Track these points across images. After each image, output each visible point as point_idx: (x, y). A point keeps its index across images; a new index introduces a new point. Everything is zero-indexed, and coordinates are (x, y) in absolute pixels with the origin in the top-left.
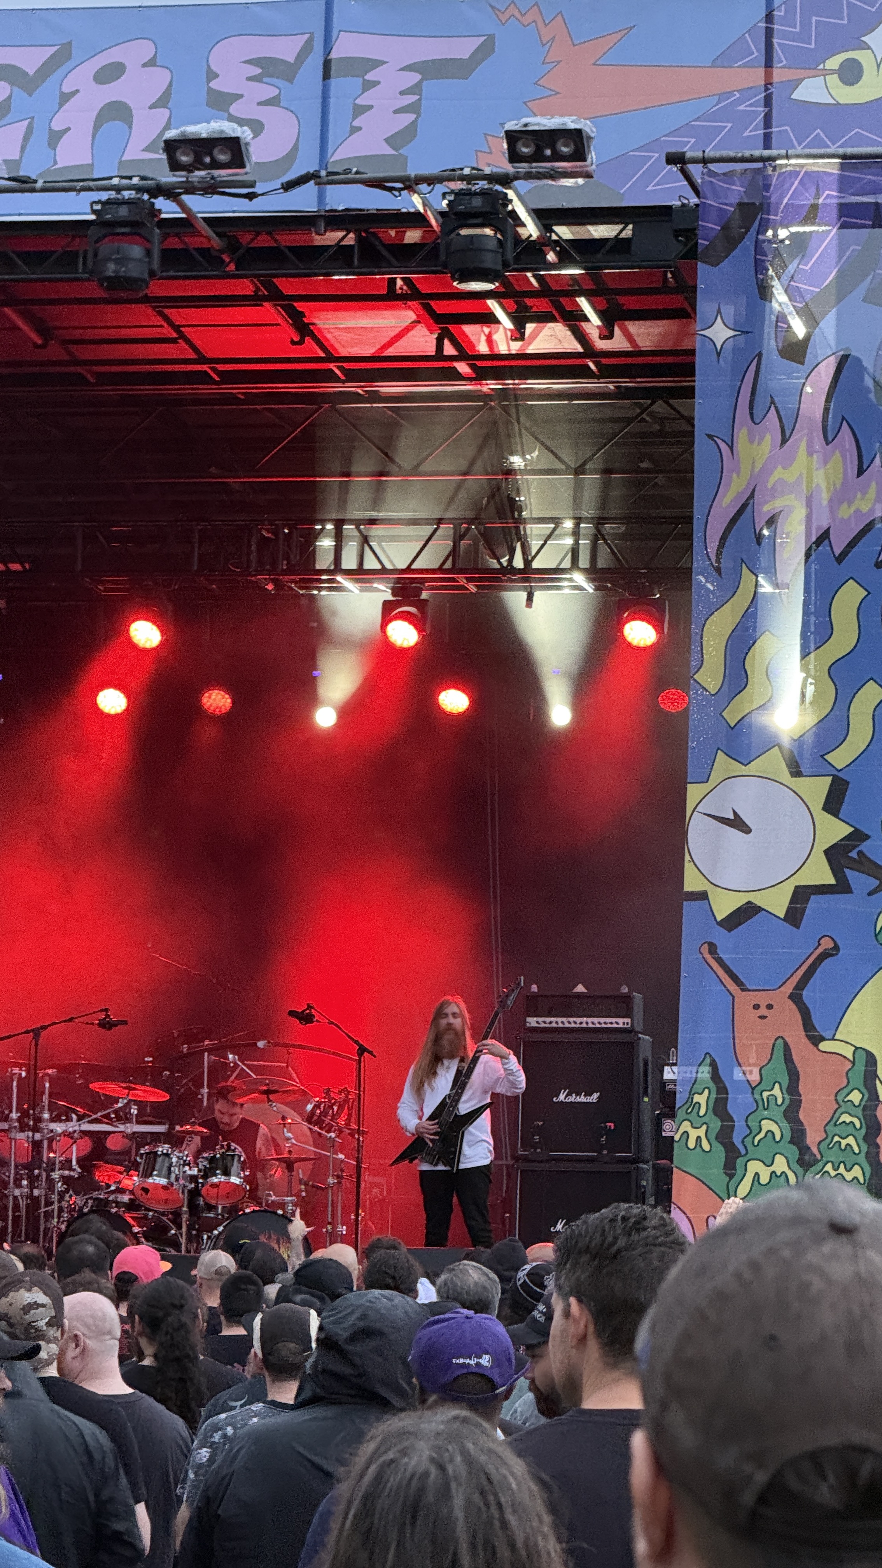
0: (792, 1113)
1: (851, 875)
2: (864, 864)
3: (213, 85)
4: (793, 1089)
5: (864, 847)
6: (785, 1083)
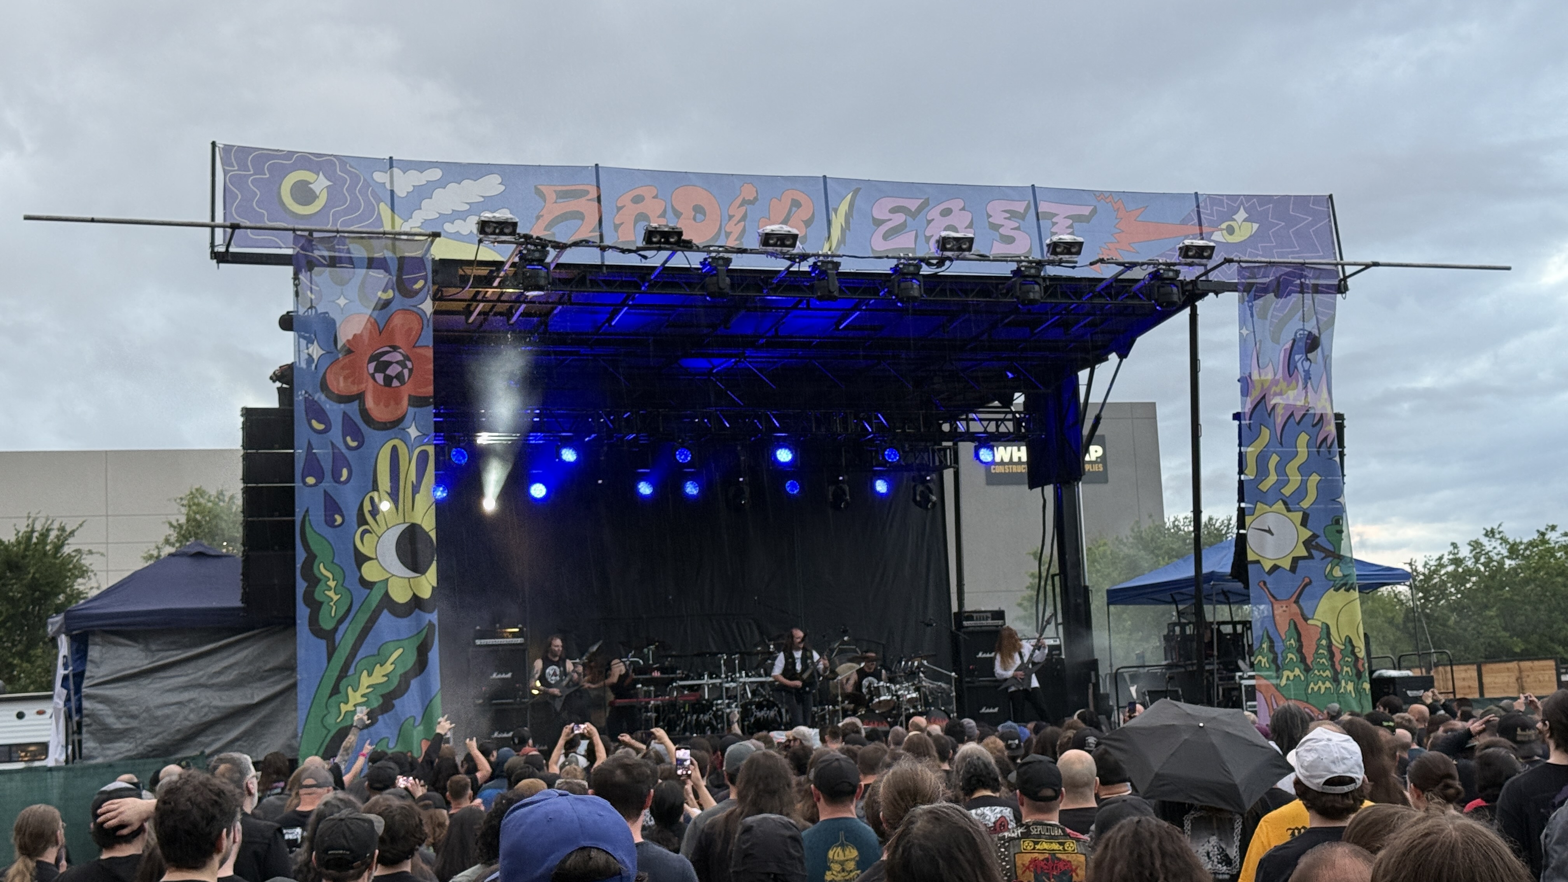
0: (1300, 650)
1: (1314, 552)
2: (1319, 547)
3: (990, 220)
4: (1299, 640)
5: (1318, 540)
6: (1296, 637)
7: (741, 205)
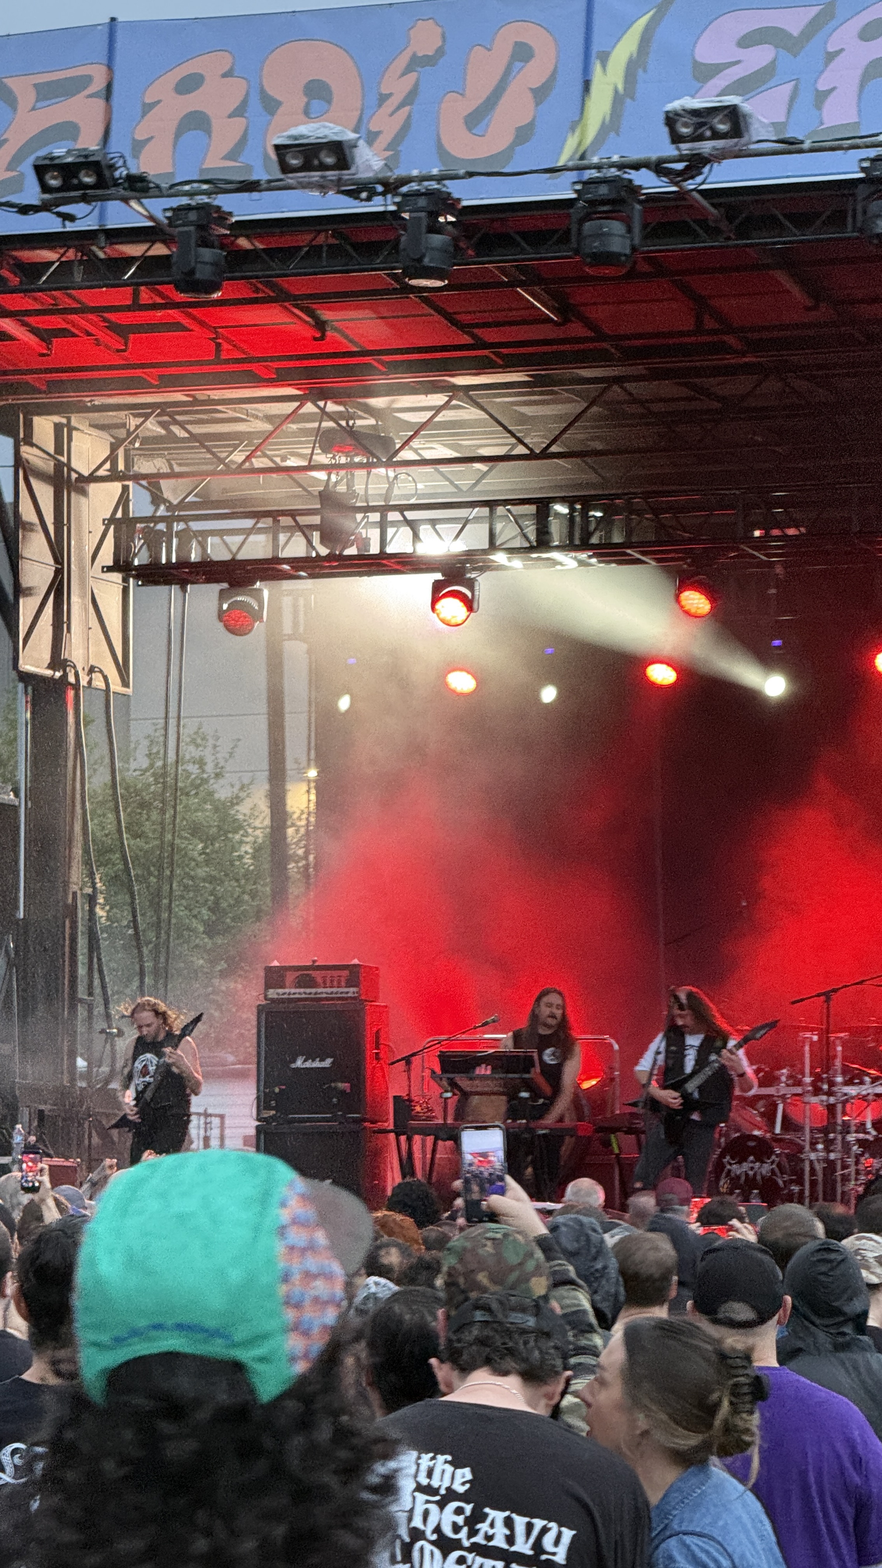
7: (408, 70)
